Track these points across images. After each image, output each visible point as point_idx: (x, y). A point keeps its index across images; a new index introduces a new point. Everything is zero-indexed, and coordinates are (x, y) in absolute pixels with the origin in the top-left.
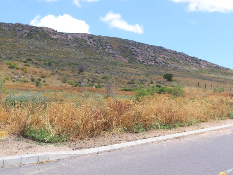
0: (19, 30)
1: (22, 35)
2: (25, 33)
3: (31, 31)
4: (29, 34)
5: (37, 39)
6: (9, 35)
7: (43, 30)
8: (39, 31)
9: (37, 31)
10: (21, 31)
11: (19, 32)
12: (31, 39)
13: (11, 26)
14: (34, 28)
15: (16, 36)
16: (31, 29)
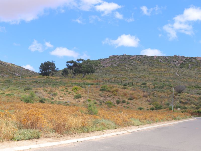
0: (173, 61)
1: (175, 65)
2: (179, 63)
3: (184, 61)
4: (182, 64)
5: (188, 68)
6: (163, 65)
7: (196, 60)
8: (192, 61)
9: (190, 61)
10: (176, 61)
11: (173, 63)
12: (183, 68)
13: (168, 58)
14: (189, 59)
15: (169, 67)
16: (185, 60)
